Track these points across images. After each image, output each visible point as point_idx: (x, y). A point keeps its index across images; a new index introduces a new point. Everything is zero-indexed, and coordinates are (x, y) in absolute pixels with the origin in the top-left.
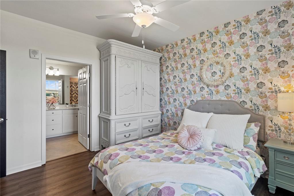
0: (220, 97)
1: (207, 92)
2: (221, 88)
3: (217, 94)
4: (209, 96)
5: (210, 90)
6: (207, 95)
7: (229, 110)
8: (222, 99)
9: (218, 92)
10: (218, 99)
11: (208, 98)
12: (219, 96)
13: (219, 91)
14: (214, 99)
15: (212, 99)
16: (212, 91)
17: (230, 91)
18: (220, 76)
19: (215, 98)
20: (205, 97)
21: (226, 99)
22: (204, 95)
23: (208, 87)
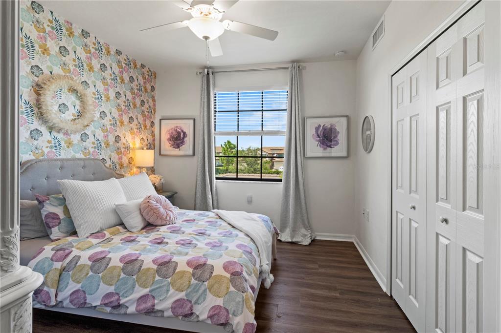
0: (73, 153)
1: (49, 142)
2: (76, 138)
3: (68, 147)
4: (53, 150)
5: (55, 138)
6: (49, 149)
7: (94, 174)
8: (77, 157)
9: (70, 144)
10: (70, 157)
11: (51, 156)
12: (72, 151)
13: (72, 141)
14: (63, 156)
15: (59, 157)
16: (59, 141)
17: (89, 144)
18: (74, 115)
19: (65, 155)
20: (43, 153)
21: (82, 156)
22: (42, 149)
23: (50, 132)
